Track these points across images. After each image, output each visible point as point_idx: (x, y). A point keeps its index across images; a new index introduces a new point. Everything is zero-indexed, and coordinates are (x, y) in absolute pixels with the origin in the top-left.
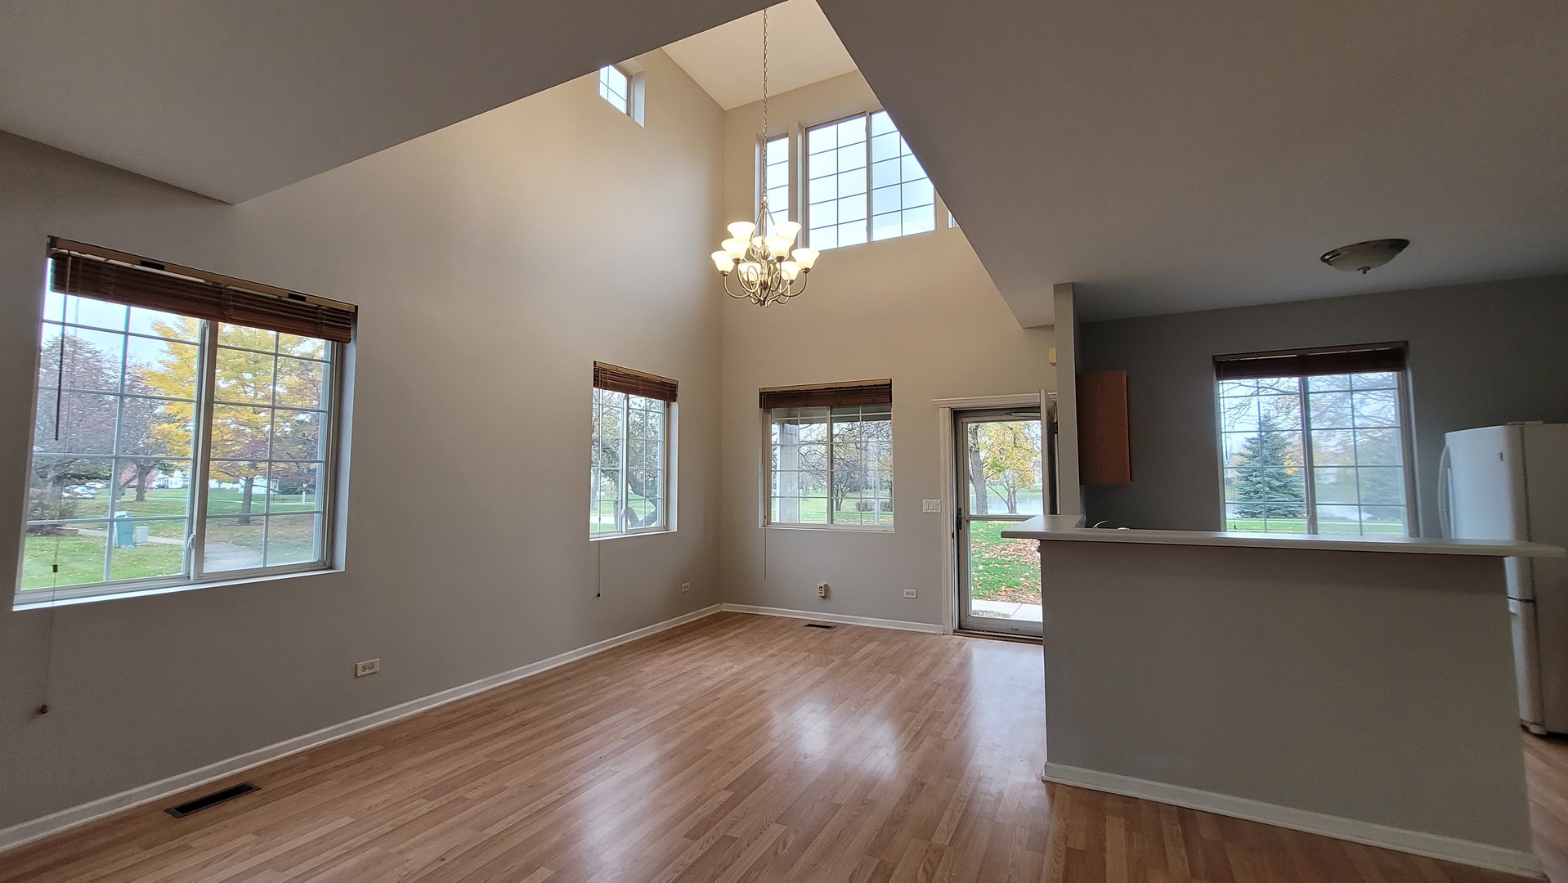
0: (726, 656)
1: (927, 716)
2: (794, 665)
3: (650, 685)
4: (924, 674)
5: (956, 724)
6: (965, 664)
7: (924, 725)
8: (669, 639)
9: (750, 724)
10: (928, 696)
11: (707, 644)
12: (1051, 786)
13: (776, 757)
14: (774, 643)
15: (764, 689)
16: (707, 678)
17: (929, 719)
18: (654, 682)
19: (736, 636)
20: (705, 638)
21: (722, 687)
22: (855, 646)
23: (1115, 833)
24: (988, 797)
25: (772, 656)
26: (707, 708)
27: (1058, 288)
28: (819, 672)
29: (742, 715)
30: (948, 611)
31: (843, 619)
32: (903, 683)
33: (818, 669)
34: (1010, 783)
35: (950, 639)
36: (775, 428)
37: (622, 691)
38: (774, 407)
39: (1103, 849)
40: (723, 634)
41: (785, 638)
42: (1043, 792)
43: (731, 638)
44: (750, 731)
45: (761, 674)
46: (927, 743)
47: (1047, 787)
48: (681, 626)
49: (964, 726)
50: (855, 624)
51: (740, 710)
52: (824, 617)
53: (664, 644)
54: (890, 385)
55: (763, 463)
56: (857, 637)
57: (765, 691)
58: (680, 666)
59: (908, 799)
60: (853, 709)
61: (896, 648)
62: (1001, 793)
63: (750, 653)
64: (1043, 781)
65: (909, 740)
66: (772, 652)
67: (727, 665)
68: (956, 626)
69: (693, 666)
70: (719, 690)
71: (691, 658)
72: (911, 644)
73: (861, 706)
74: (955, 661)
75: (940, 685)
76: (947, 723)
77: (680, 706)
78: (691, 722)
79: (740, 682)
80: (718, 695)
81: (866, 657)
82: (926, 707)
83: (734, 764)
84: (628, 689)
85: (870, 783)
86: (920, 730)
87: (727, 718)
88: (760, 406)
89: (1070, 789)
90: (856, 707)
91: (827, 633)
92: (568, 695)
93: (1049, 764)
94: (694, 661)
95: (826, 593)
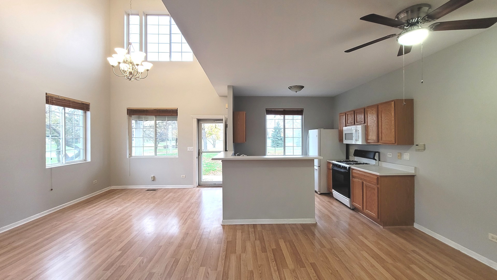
0: (115, 205)
1: (189, 213)
2: (142, 205)
3: (80, 221)
4: (188, 201)
5: (198, 214)
6: (200, 196)
7: (188, 216)
8: (89, 202)
9: (126, 227)
10: (189, 207)
11: (106, 202)
12: (223, 226)
13: (137, 236)
14: (134, 198)
15: (131, 214)
16: (107, 214)
17: (190, 214)
18: (83, 220)
19: (119, 197)
20: (104, 200)
21: (114, 217)
22: (165, 195)
23: (239, 234)
24: (207, 233)
25: (134, 203)
26: (108, 225)
27: (229, 87)
28: (152, 206)
29: (123, 225)
30: (195, 180)
31: (160, 187)
32: (181, 204)
33: (152, 204)
34: (213, 227)
35: (195, 189)
36: (133, 122)
37: (67, 226)
38: (133, 115)
39: (236, 239)
40: (112, 198)
41: (138, 196)
42: (222, 228)
43: (116, 198)
44: (126, 230)
45: (130, 209)
46: (189, 221)
47: (223, 227)
48: (93, 197)
49: (200, 214)
50: (165, 188)
51: (122, 223)
52: (153, 187)
53: (86, 205)
54: (177, 110)
55: (129, 135)
56: (165, 192)
57: (132, 215)
58: (95, 212)
59: (183, 239)
60: (165, 215)
61: (179, 194)
62: (210, 231)
63: (125, 203)
64: (222, 225)
65: (183, 222)
66: (134, 201)
67: (115, 208)
68: (198, 185)
69: (100, 211)
70: (112, 218)
71: (99, 208)
72: (184, 192)
73: (167, 214)
74: (197, 195)
75: (193, 203)
76: (195, 214)
77: (96, 227)
78: (101, 231)
79: (121, 214)
80: (113, 220)
81: (169, 198)
82: (188, 211)
83: (121, 242)
84: (71, 224)
85: (171, 237)
86: (187, 218)
87: (117, 227)
88: (127, 114)
89: (228, 226)
90: (166, 215)
91: (154, 192)
92: (38, 232)
93: (223, 220)
94: (101, 209)
95: (154, 179)
